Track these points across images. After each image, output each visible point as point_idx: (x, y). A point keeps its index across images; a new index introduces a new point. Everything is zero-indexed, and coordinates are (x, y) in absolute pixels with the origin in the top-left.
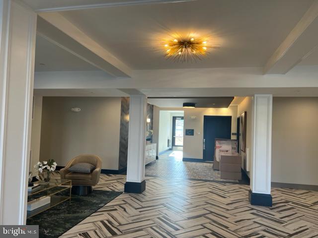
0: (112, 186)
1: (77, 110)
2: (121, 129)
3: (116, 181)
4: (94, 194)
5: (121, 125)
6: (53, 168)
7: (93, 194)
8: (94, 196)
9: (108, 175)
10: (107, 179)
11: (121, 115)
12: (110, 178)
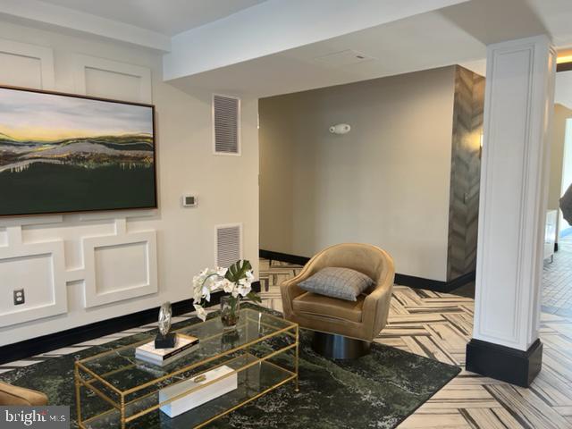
0: (428, 336)
1: (342, 129)
2: (453, 173)
3: (437, 316)
4: (372, 363)
5: (453, 160)
6: (244, 287)
7: (370, 360)
8: (372, 372)
9: (418, 293)
10: (415, 307)
11: (455, 131)
12: (424, 304)
